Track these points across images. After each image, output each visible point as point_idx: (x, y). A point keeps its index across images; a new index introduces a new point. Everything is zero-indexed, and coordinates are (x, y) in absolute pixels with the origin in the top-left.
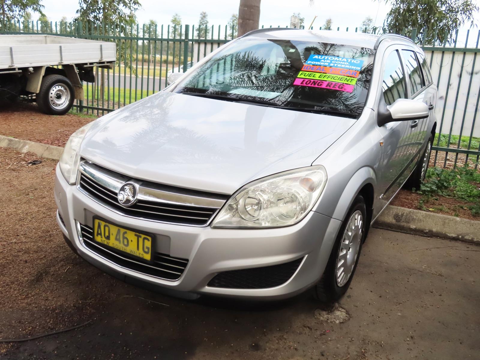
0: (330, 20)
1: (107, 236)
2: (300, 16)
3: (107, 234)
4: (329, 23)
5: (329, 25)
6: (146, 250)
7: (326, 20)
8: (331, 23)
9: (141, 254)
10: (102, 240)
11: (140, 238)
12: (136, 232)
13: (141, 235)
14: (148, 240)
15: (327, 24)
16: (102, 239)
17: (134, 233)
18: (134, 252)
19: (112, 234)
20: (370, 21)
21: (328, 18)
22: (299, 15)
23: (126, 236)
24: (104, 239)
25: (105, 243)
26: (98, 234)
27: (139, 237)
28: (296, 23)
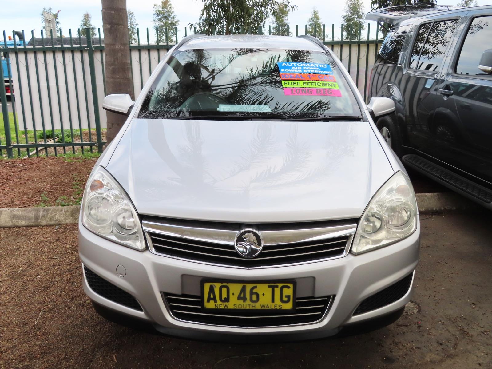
0: (88, 14)
1: (225, 298)
2: (52, 11)
3: (224, 295)
4: (87, 18)
5: (88, 20)
6: (285, 299)
7: (83, 15)
8: (89, 18)
9: (278, 306)
10: (215, 305)
11: (276, 289)
12: (269, 283)
13: (277, 284)
14: (288, 287)
15: (85, 19)
16: (217, 304)
17: (267, 285)
18: (268, 305)
19: (233, 294)
20: (131, 15)
21: (85, 13)
22: (50, 10)
23: (255, 291)
24: (219, 302)
25: (222, 307)
26: (209, 299)
27: (273, 288)
28: (50, 20)
